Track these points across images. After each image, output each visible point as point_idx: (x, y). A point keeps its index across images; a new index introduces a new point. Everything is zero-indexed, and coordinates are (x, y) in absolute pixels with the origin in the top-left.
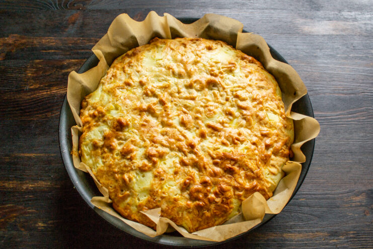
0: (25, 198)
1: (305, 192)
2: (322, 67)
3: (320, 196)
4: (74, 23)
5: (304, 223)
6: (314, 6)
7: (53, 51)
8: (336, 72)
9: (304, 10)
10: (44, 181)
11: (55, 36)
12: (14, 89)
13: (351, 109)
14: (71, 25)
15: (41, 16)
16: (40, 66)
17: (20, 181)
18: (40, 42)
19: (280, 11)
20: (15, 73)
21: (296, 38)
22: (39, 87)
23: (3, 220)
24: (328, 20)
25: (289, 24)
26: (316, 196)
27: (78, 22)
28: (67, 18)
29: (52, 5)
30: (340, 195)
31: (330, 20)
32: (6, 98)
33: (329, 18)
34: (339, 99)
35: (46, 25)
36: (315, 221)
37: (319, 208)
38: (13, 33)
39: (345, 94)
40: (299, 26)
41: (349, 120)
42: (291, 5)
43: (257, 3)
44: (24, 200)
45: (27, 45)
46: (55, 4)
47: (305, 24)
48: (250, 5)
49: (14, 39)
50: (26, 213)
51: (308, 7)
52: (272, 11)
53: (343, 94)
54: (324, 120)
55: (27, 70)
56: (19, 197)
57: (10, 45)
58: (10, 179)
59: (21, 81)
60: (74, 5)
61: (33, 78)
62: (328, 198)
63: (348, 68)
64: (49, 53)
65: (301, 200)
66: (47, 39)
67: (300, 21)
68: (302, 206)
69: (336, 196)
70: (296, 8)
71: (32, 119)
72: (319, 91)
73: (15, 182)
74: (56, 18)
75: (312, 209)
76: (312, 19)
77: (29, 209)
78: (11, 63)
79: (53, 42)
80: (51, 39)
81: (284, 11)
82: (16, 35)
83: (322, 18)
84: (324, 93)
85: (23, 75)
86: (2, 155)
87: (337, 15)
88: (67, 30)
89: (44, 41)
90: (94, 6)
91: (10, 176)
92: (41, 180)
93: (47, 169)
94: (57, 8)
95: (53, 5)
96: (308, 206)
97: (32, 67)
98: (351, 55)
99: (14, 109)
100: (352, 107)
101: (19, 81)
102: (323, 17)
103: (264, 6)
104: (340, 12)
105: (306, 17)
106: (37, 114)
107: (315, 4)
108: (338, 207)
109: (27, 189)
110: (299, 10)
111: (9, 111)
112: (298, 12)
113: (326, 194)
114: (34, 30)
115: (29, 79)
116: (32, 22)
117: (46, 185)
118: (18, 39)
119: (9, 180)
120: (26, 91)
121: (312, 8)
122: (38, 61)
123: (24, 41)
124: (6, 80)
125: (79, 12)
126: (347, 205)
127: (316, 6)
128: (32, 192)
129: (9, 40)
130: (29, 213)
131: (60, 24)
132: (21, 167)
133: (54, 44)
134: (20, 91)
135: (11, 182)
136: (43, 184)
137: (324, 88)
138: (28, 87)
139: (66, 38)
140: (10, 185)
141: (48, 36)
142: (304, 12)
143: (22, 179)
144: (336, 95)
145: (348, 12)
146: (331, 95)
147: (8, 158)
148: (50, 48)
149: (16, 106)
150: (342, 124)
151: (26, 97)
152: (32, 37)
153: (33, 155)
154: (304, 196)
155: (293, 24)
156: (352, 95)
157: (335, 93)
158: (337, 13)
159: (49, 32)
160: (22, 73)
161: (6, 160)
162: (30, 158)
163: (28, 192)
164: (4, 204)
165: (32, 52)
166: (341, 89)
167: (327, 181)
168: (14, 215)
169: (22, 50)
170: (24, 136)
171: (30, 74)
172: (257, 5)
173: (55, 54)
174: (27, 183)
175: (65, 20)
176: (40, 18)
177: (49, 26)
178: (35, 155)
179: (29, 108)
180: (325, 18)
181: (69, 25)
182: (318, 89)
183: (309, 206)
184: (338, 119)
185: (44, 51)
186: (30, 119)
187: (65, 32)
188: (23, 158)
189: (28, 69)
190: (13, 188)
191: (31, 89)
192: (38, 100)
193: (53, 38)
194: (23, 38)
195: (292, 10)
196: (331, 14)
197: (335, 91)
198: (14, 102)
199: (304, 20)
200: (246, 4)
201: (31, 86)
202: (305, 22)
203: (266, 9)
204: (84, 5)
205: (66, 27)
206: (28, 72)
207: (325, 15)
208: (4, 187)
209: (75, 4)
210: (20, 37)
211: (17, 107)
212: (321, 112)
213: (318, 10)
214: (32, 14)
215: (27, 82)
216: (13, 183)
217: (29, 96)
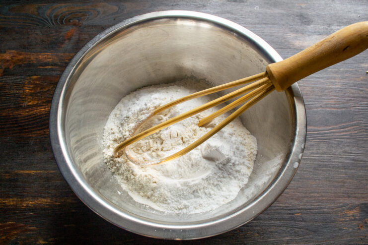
0: (25, 215)
1: (300, 207)
2: (313, 81)
3: (315, 210)
4: (69, 39)
5: (300, 238)
6: (304, 20)
7: (50, 67)
8: (327, 87)
9: (294, 24)
10: (44, 198)
11: (52, 52)
12: (12, 106)
13: (343, 123)
14: (67, 41)
15: (38, 32)
16: (38, 82)
17: (20, 198)
18: (37, 58)
19: (271, 25)
20: (13, 89)
21: (288, 52)
22: (37, 103)
23: (4, 238)
24: (318, 35)
25: (280, 39)
26: (311, 211)
27: (74, 37)
28: (63, 34)
29: (48, 21)
30: (334, 210)
31: (320, 34)
32: (4, 114)
33: (319, 32)
34: (331, 113)
35: (43, 41)
36: (311, 236)
37: (315, 223)
38: (10, 49)
39: (337, 108)
40: (290, 41)
41: (342, 134)
42: (282, 20)
43: (248, 18)
44: (25, 217)
45: (24, 61)
46: (51, 20)
47: (296, 38)
48: (242, 20)
49: (12, 55)
50: (26, 230)
51: (299, 21)
52: (264, 26)
53: (335, 108)
54: (317, 134)
55: (24, 86)
56: (19, 214)
57: (8, 61)
58: (11, 196)
59: (20, 97)
60: (69, 21)
61: (31, 95)
62: (323, 213)
63: (339, 82)
64: (46, 69)
65: (296, 215)
66: (44, 55)
67: (290, 36)
68: (298, 221)
69: (330, 210)
70: (287, 23)
71: (31, 135)
72: (313, 106)
73: (15, 199)
74: (53, 34)
75: (308, 223)
76: (303, 33)
77: (30, 227)
78: (9, 79)
79: (50, 58)
80: (48, 55)
81: (276, 26)
82: (13, 51)
83: (312, 33)
84: (317, 108)
85: (21, 91)
86: (2, 172)
87: (327, 29)
88: (63, 46)
89: (40, 56)
90: (90, 21)
91: (11, 193)
92: (40, 197)
93: (46, 186)
94: (53, 24)
95: (50, 21)
96: (303, 221)
97: (30, 83)
98: (341, 69)
99: (12, 126)
100: (344, 121)
101: (17, 97)
102: (313, 31)
103: (256, 21)
104: (329, 26)
105: (297, 32)
106: (36, 130)
107: (305, 18)
108: (333, 221)
109: (27, 206)
110: (290, 25)
111: (8, 128)
112: (289, 26)
113: (321, 208)
114: (31, 45)
115: (27, 95)
116: (28, 38)
117: (46, 202)
118: (14, 55)
119: (9, 197)
120: (25, 108)
121: (302, 22)
122: (35, 77)
123: (21, 57)
124: (4, 96)
125: (74, 27)
126: (341, 219)
127: (306, 20)
128: (33, 209)
129: (7, 56)
130: (30, 230)
131: (56, 39)
132: (21, 184)
133: (51, 60)
134: (19, 107)
135: (11, 199)
136: (44, 201)
137: (316, 103)
138: (26, 104)
139: (62, 54)
140: (10, 202)
141: (45, 52)
142: (294, 26)
143: (22, 197)
144: (328, 109)
145: (338, 26)
146: (324, 109)
147: (8, 175)
148: (47, 64)
149: (14, 122)
150: (335, 138)
151: (24, 113)
152: (29, 53)
153: (32, 172)
154: (299, 211)
155: (285, 38)
156: (344, 109)
157: (327, 107)
158: (327, 27)
159: (46, 48)
160: (20, 90)
161: (7, 177)
162: (29, 175)
163: (28, 209)
164: (4, 222)
165: (29, 68)
166: (333, 103)
167: (322, 196)
168: (15, 232)
169: (20, 66)
170: (24, 153)
171: (28, 91)
172: (249, 20)
173: (52, 70)
174: (27, 200)
175: (61, 36)
176: (37, 34)
177: (45, 42)
178: (35, 172)
179: (28, 125)
180: (315, 32)
181: (65, 40)
182: (310, 103)
183: (305, 221)
184: (331, 133)
185: (41, 67)
186: (28, 136)
187: (61, 47)
188: (22, 175)
189: (26, 86)
190: (14, 205)
191: (29, 105)
192: (36, 117)
193: (50, 54)
194: (21, 55)
195: (283, 25)
196: (321, 28)
197: (328, 105)
198: (13, 118)
199: (295, 35)
200: (238, 19)
201: (29, 102)
202: (296, 37)
203: (258, 24)
204: (79, 20)
205: (63, 43)
206: (26, 88)
207: (315, 29)
208: (5, 205)
209: (71, 19)
210: (17, 53)
211: (16, 123)
212: (315, 126)
213: (308, 25)
214: (29, 30)
215: (25, 98)
216: (13, 201)
217: (28, 112)
